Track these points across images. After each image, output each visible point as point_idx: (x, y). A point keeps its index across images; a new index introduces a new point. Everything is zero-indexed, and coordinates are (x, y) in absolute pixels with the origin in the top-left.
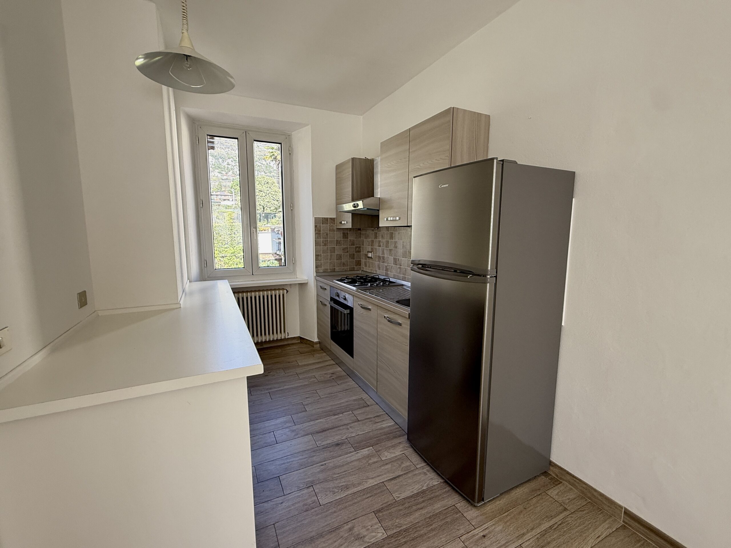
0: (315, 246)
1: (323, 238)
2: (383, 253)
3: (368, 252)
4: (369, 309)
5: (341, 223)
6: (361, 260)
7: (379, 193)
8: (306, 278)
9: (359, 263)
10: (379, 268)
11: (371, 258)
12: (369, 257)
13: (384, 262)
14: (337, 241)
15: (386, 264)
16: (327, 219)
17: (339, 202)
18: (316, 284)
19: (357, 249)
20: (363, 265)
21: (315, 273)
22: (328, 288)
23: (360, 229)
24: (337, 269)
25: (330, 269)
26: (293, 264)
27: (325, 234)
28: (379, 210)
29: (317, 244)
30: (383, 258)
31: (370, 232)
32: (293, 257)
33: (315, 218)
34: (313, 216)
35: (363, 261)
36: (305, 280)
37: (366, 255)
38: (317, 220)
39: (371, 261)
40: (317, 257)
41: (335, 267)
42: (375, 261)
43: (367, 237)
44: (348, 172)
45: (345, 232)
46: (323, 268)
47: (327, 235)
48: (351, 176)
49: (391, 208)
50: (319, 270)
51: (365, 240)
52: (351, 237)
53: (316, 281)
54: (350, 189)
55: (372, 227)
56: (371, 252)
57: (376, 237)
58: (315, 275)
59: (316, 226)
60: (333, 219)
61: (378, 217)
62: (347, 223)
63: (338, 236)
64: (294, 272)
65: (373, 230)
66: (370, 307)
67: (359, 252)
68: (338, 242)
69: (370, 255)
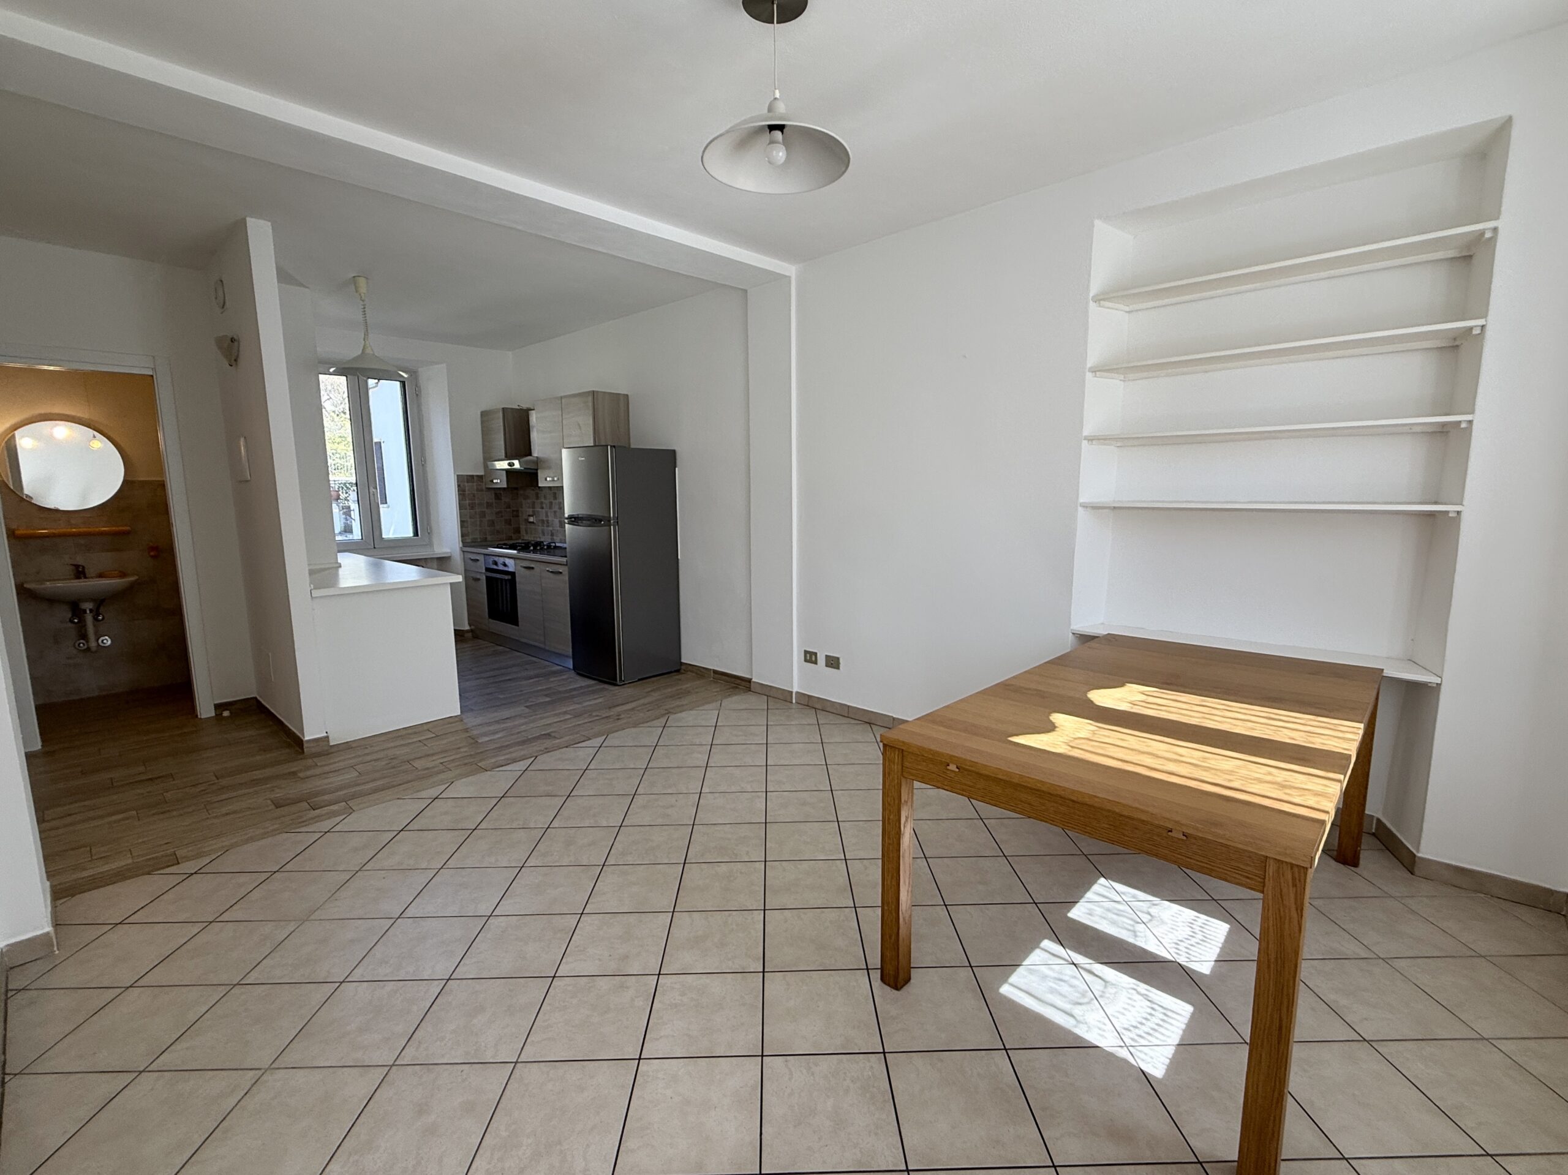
0: (460, 509)
1: (469, 500)
2: (547, 516)
3: (529, 516)
4: (533, 568)
5: (492, 481)
6: (521, 526)
7: (536, 453)
8: (449, 551)
9: (517, 531)
10: (544, 534)
11: (533, 523)
12: (530, 522)
13: (548, 526)
14: (487, 503)
15: (551, 528)
16: (472, 476)
17: (489, 457)
18: (462, 556)
19: (515, 513)
20: (523, 532)
21: (461, 543)
22: (481, 558)
23: (516, 489)
24: (489, 538)
25: (480, 538)
26: (429, 533)
27: (472, 495)
28: (537, 470)
29: (461, 507)
30: (548, 521)
31: (530, 492)
32: (428, 524)
33: (458, 476)
34: (454, 474)
35: (523, 527)
36: (448, 553)
37: (527, 521)
38: (460, 479)
39: (533, 526)
40: (463, 523)
41: (486, 535)
42: (539, 526)
43: (526, 497)
44: (498, 423)
45: (498, 492)
46: (471, 537)
47: (474, 496)
48: (502, 428)
49: (549, 468)
50: (466, 539)
51: (523, 501)
52: (505, 499)
53: (462, 553)
54: (502, 443)
55: (532, 486)
56: (532, 516)
57: (537, 497)
58: (461, 545)
59: (459, 486)
60: (480, 477)
61: (536, 475)
62: (500, 482)
63: (489, 497)
64: (430, 544)
65: (533, 490)
66: (532, 566)
67: (518, 516)
68: (489, 505)
69: (531, 519)
